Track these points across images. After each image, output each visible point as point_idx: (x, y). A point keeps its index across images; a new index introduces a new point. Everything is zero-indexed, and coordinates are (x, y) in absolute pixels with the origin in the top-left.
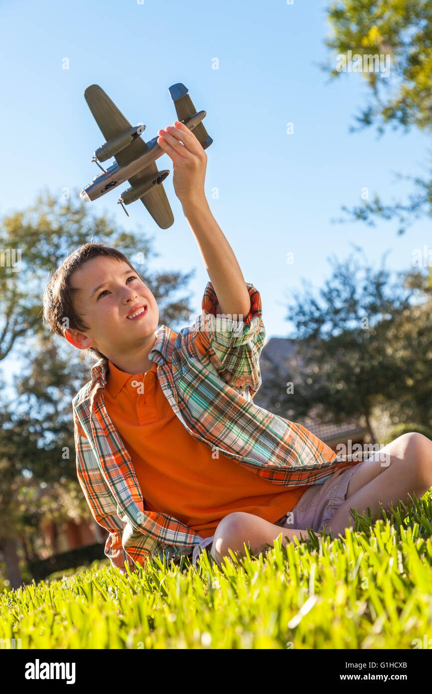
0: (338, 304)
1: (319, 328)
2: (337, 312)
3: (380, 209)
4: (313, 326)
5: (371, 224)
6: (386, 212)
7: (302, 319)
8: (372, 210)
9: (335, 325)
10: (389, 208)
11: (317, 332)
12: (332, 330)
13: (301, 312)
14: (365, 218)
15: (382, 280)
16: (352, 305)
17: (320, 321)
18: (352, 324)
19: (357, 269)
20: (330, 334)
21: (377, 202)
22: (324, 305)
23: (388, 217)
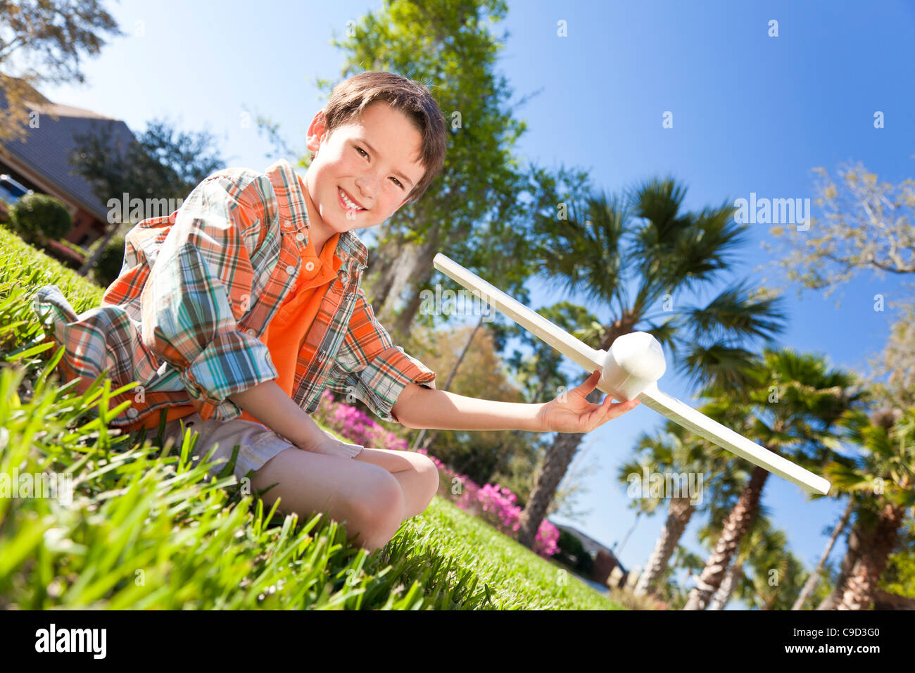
0: (183, 149)
1: (158, 147)
2: (177, 151)
3: (273, 132)
4: (156, 142)
5: (260, 133)
6: (274, 137)
7: (156, 133)
8: (268, 128)
9: (167, 157)
10: (278, 137)
11: (153, 148)
12: (163, 157)
13: (159, 128)
14: (261, 126)
15: (219, 165)
16: (188, 158)
17: (163, 145)
18: (177, 167)
19: (214, 145)
20: (159, 157)
21: (277, 126)
22: (175, 140)
23: (272, 141)
